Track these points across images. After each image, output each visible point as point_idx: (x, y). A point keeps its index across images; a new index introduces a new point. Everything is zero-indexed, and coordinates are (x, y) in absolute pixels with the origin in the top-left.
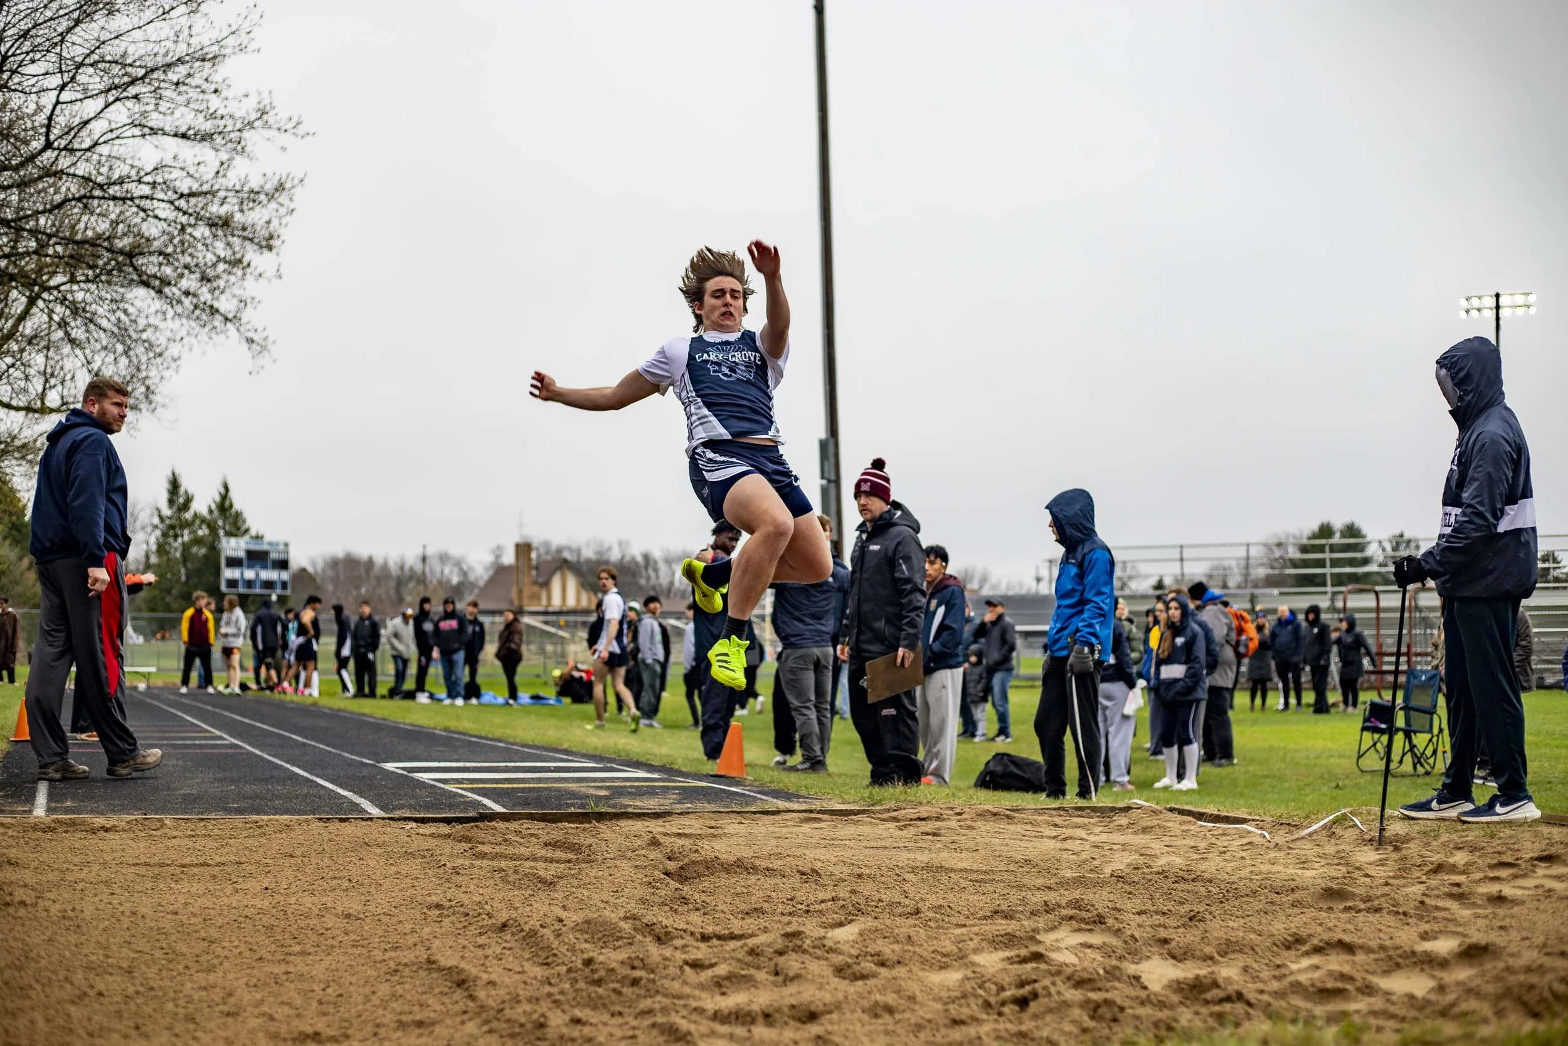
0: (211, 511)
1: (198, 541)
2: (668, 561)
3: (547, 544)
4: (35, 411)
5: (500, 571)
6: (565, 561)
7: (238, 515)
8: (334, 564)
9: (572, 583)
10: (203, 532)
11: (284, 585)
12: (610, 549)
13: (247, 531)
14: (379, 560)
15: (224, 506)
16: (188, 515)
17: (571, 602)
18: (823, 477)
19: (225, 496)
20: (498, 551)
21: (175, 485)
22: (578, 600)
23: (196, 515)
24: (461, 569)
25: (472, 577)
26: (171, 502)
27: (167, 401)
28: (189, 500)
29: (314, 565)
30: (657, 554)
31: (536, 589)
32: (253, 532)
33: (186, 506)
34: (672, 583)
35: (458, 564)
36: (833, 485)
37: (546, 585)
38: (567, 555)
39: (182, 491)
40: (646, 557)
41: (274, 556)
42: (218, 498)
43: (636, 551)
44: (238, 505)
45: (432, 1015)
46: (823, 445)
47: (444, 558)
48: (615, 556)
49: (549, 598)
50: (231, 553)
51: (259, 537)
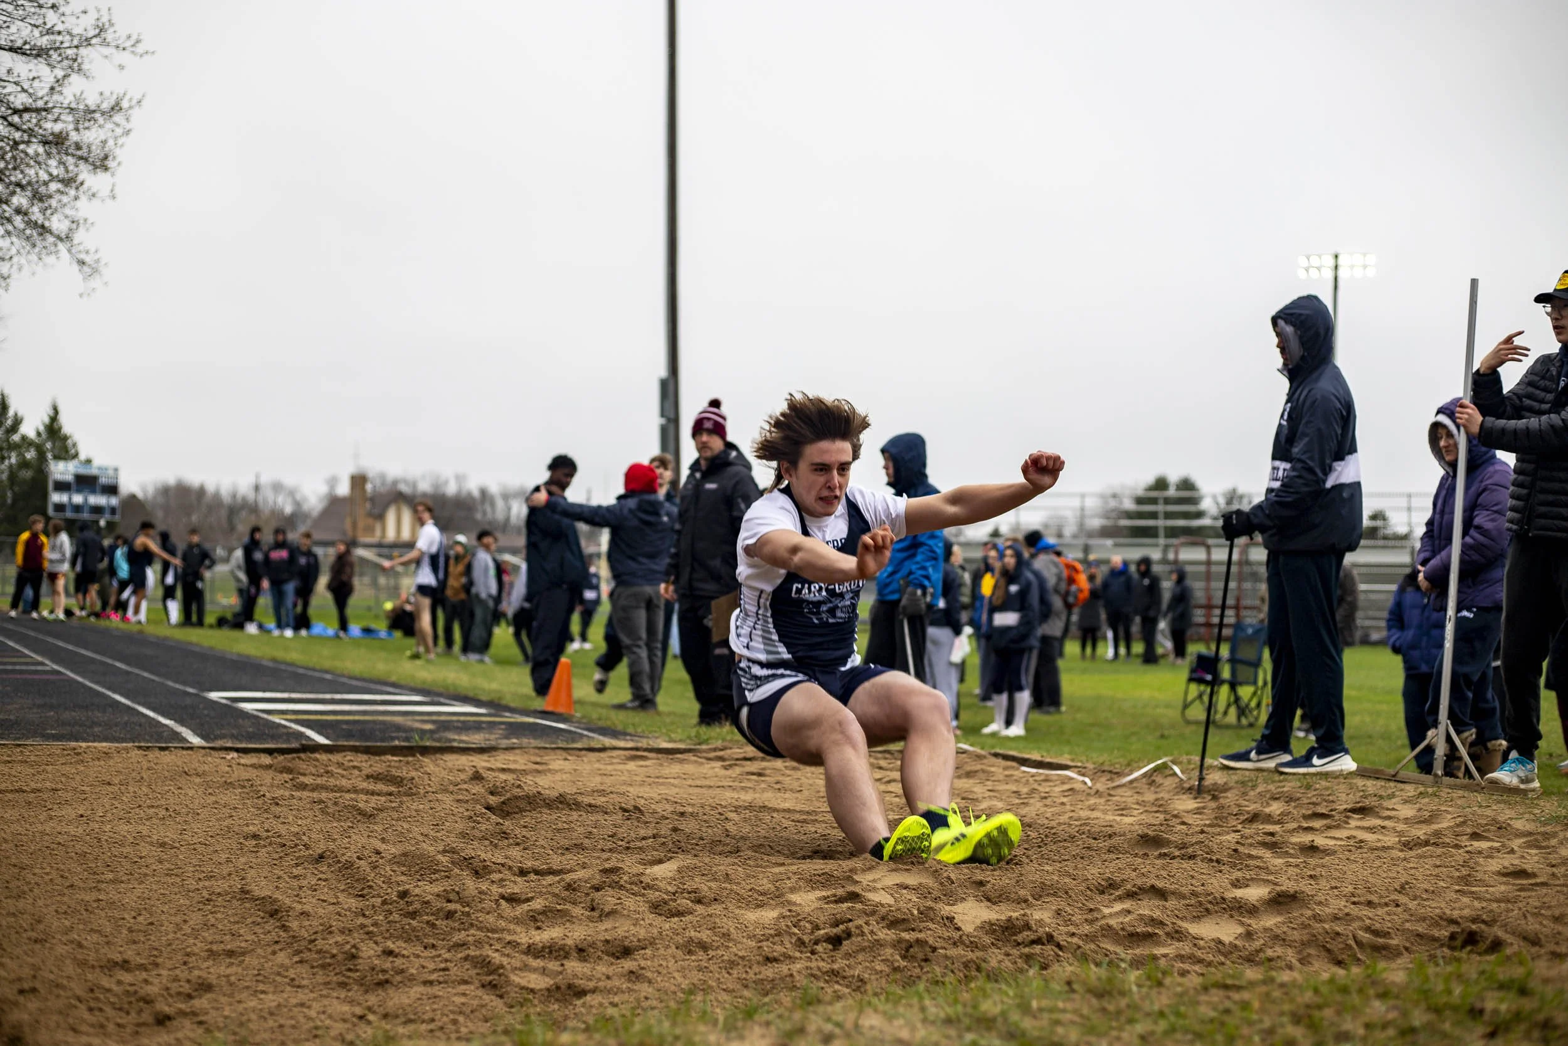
0: (39, 434)
1: (24, 464)
2: (506, 497)
3: (383, 476)
5: (334, 503)
6: (401, 494)
7: (65, 438)
8: (165, 491)
9: (407, 517)
10: (30, 455)
11: (113, 510)
12: (446, 482)
13: (76, 456)
14: (210, 488)
15: (53, 429)
16: (16, 438)
18: (662, 415)
19: (54, 418)
20: (333, 482)
23: (24, 438)
24: (295, 499)
25: (306, 507)
28: (17, 422)
29: (145, 491)
30: (494, 489)
31: (370, 521)
32: (83, 456)
33: (14, 429)
34: (508, 519)
35: (292, 493)
36: (672, 424)
37: (381, 517)
38: (404, 488)
39: (11, 413)
40: (484, 493)
41: (103, 480)
42: (47, 420)
43: (473, 486)
44: (67, 429)
45: (243, 945)
46: (664, 384)
47: (277, 487)
48: (451, 489)
49: (384, 530)
50: (59, 477)
51: (88, 462)
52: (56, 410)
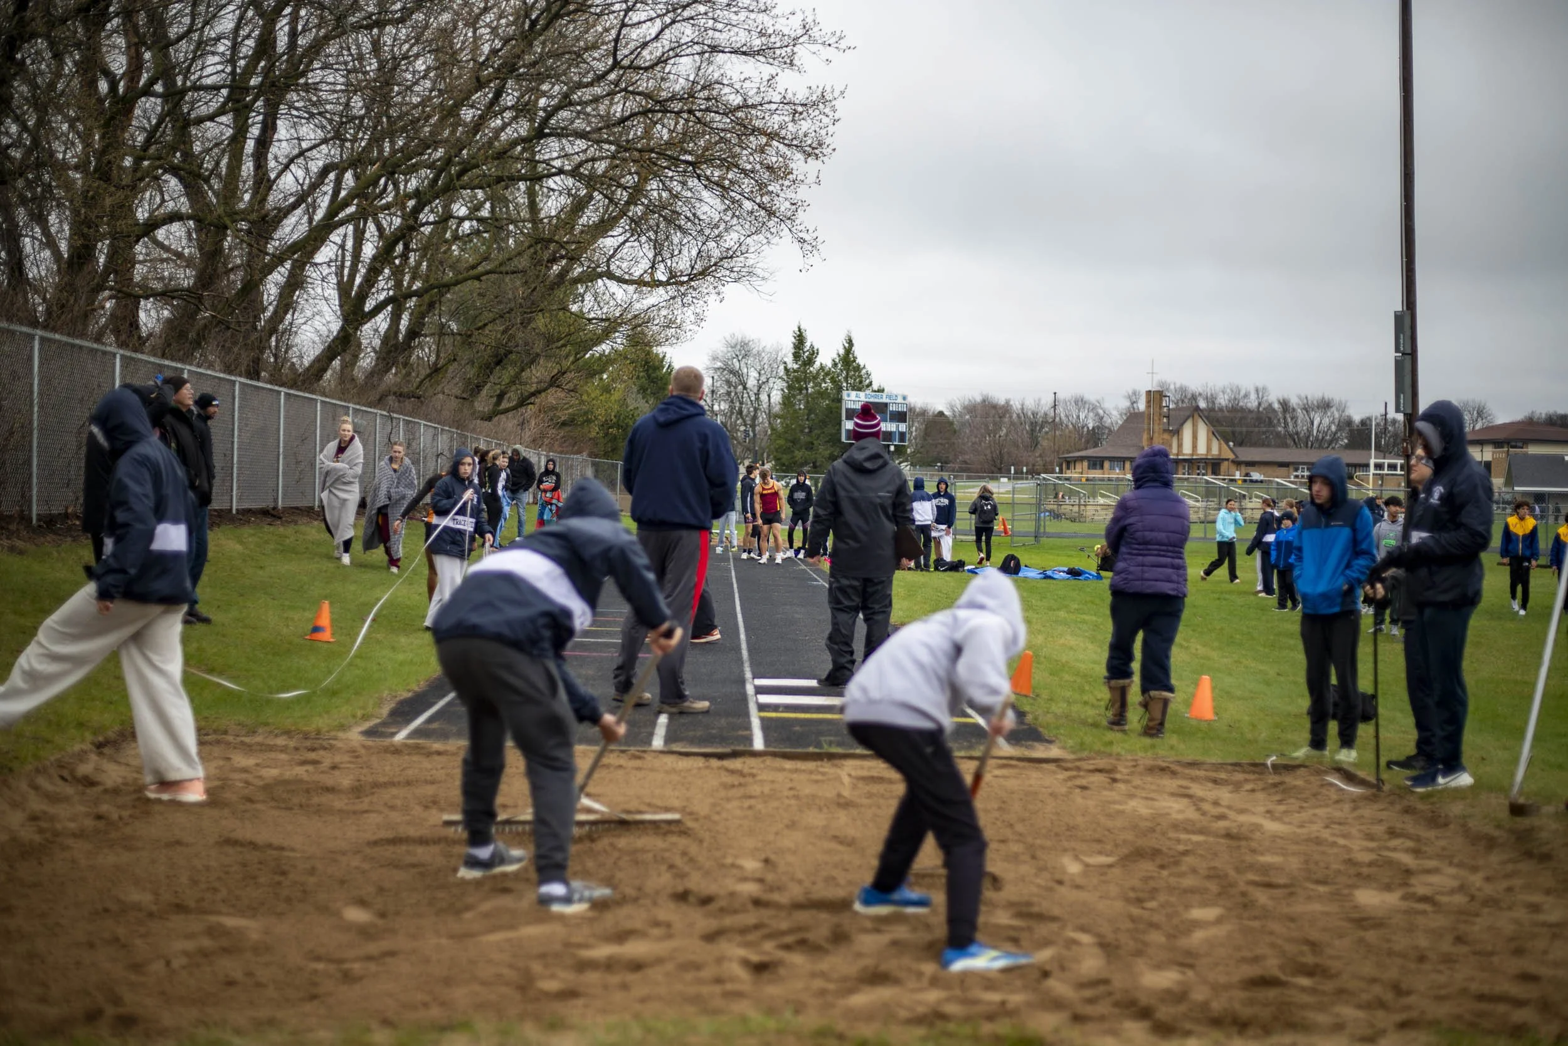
0: (835, 365)
1: (823, 394)
2: (1307, 409)
3: (1183, 390)
4: (646, 284)
5: (1133, 417)
6: (1197, 408)
7: (858, 369)
8: (971, 408)
9: (1203, 431)
10: (827, 385)
11: (902, 436)
12: (1246, 396)
13: (870, 384)
14: (1016, 405)
15: (848, 359)
16: (813, 369)
17: (1202, 450)
18: (1397, 350)
19: (849, 350)
20: (1133, 398)
21: (800, 339)
22: (1209, 448)
23: (822, 368)
24: (1097, 414)
25: (1107, 422)
26: (796, 356)
27: (766, 275)
28: (814, 353)
29: (952, 407)
30: (1294, 401)
31: (1166, 436)
32: (875, 387)
33: (810, 361)
34: (1310, 431)
35: (1093, 409)
36: (1408, 358)
37: (1177, 432)
38: (1202, 404)
39: (808, 345)
40: (1285, 405)
41: (893, 408)
42: (842, 352)
43: (1273, 397)
44: (861, 361)
46: (1398, 318)
47: (1080, 402)
48: (1252, 403)
49: (1180, 445)
50: (851, 406)
51: (881, 390)
52: (850, 342)
